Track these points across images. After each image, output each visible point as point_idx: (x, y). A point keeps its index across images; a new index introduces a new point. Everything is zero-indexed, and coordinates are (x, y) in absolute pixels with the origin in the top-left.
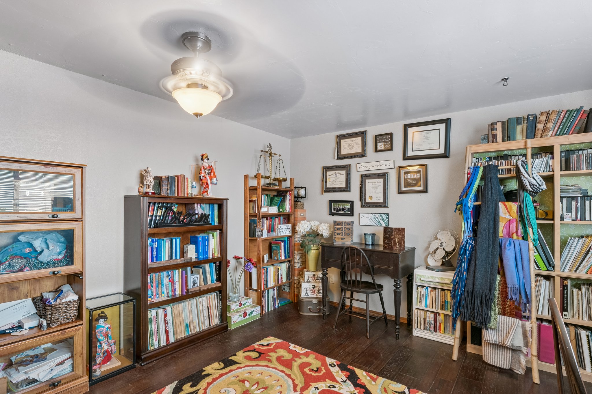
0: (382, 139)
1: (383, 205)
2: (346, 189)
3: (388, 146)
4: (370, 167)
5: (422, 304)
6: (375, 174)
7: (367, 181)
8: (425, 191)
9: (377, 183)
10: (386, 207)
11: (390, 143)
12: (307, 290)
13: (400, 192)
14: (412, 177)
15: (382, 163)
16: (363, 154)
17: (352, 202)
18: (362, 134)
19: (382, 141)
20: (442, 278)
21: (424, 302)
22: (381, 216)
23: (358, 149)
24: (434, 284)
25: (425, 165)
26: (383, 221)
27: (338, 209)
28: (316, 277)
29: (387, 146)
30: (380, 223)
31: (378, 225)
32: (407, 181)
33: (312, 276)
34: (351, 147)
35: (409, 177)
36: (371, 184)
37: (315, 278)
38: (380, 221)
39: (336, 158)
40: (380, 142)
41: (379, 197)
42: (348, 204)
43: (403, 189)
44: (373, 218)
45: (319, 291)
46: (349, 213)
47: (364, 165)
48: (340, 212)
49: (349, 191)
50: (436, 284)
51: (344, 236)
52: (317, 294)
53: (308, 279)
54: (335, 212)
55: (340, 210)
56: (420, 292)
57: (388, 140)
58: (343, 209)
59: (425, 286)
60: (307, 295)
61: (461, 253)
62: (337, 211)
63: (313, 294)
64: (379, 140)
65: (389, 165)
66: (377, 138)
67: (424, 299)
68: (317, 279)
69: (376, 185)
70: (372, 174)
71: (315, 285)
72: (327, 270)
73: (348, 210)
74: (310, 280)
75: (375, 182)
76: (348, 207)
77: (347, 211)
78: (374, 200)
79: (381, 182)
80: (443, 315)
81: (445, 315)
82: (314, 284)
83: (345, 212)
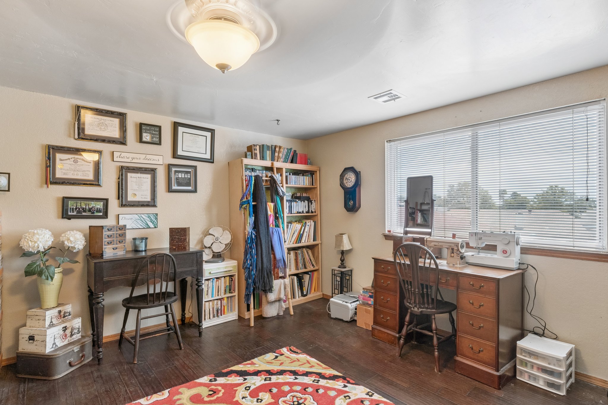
0: (148, 130)
1: (152, 204)
2: (96, 182)
3: (156, 140)
4: (133, 159)
5: (209, 296)
6: (140, 168)
7: (129, 175)
8: (195, 191)
9: (142, 179)
10: (155, 206)
11: (158, 136)
12: (55, 338)
13: (170, 190)
14: (183, 177)
15: (148, 157)
16: (122, 140)
17: (106, 201)
18: (122, 116)
19: (149, 132)
20: (226, 267)
21: (211, 293)
22: (149, 217)
23: (115, 134)
24: (220, 273)
25: (195, 167)
26: (151, 222)
27: (79, 209)
28: (62, 313)
29: (154, 139)
30: (147, 225)
31: (145, 227)
32: (178, 180)
33: (57, 314)
34: (102, 128)
35: (180, 176)
36: (134, 180)
37: (61, 316)
38: (147, 222)
39: (76, 137)
40: (146, 132)
41: (146, 195)
42: (98, 203)
43: (175, 187)
44: (139, 219)
45: (72, 333)
46: (101, 214)
47: (123, 154)
48: (84, 214)
49: (99, 185)
50: (222, 273)
51: (116, 244)
52: (69, 338)
53: (51, 322)
54: (75, 213)
55: (85, 211)
56: (207, 285)
57: (157, 133)
58: (90, 210)
59: (211, 279)
60: (54, 346)
61: (249, 242)
62: (79, 212)
63: (63, 340)
64: (146, 129)
65: (157, 160)
66: (142, 127)
67: (211, 290)
68: (64, 317)
69: (142, 181)
70: (137, 168)
71: (66, 326)
72: (103, 295)
73: (99, 211)
74: (55, 321)
75: (140, 178)
76: (99, 207)
77: (97, 212)
78: (138, 199)
79: (148, 178)
80: (226, 299)
81: (228, 298)
82: (64, 325)
83: (93, 213)
